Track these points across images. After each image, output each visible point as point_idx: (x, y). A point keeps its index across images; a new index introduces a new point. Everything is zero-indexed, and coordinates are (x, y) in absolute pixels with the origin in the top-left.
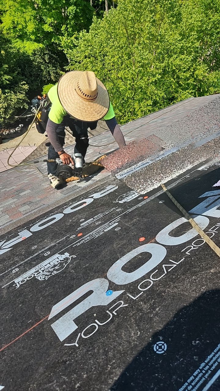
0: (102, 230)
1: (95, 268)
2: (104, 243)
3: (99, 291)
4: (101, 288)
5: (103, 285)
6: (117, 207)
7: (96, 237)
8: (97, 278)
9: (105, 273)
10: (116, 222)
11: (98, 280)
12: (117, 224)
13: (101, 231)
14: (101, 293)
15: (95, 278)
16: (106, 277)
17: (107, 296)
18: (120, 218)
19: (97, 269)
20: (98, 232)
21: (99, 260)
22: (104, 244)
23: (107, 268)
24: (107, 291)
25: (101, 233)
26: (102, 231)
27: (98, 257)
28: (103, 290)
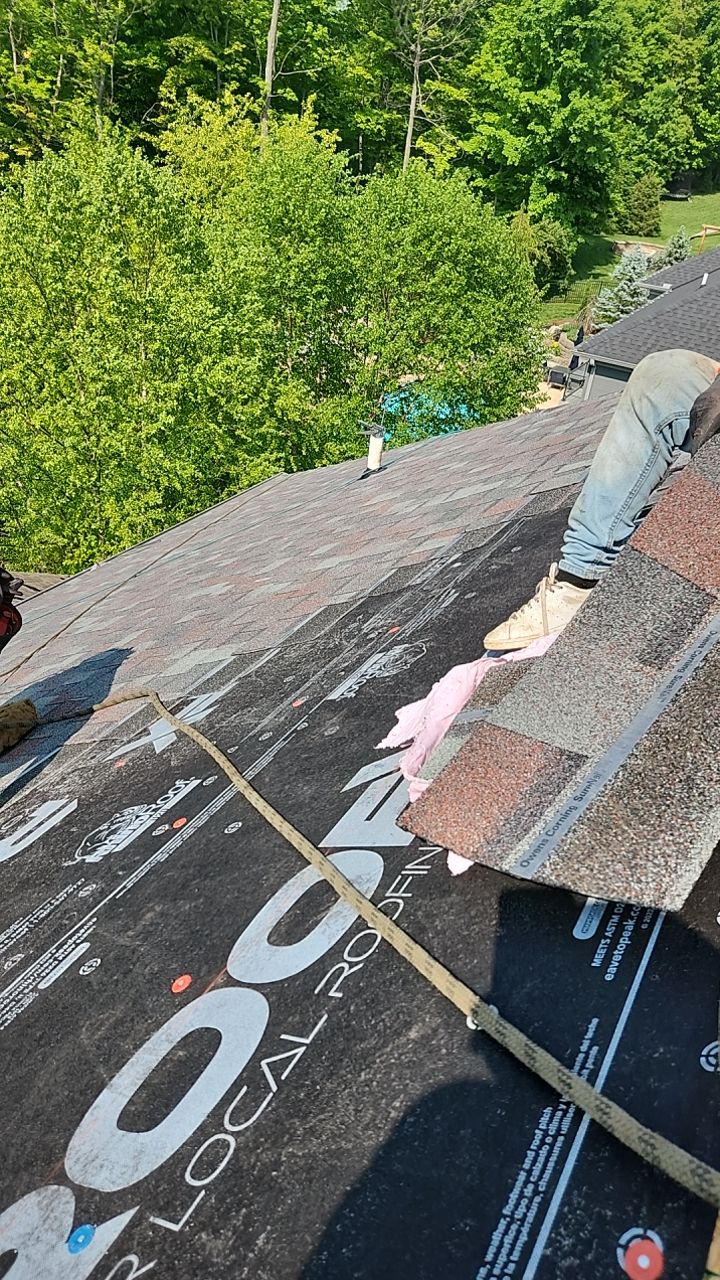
0: (31, 987)
1: (13, 1152)
2: (41, 1037)
3: (39, 1245)
4: (47, 1230)
5: (52, 1215)
6: (79, 883)
7: (7, 1019)
8: (28, 1190)
9: (58, 1161)
10: (82, 942)
11: (30, 1201)
12: (86, 945)
13: (26, 991)
14: (48, 1252)
15: (18, 1193)
16: (62, 1179)
17: (74, 1255)
18: (95, 920)
19: (23, 1153)
20: (13, 1000)
21: (27, 1113)
22: (42, 1043)
23: (60, 1139)
24: (72, 1232)
25: (27, 1002)
26: (31, 991)
27: (22, 1105)
28: (52, 1237)
